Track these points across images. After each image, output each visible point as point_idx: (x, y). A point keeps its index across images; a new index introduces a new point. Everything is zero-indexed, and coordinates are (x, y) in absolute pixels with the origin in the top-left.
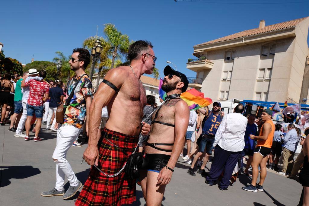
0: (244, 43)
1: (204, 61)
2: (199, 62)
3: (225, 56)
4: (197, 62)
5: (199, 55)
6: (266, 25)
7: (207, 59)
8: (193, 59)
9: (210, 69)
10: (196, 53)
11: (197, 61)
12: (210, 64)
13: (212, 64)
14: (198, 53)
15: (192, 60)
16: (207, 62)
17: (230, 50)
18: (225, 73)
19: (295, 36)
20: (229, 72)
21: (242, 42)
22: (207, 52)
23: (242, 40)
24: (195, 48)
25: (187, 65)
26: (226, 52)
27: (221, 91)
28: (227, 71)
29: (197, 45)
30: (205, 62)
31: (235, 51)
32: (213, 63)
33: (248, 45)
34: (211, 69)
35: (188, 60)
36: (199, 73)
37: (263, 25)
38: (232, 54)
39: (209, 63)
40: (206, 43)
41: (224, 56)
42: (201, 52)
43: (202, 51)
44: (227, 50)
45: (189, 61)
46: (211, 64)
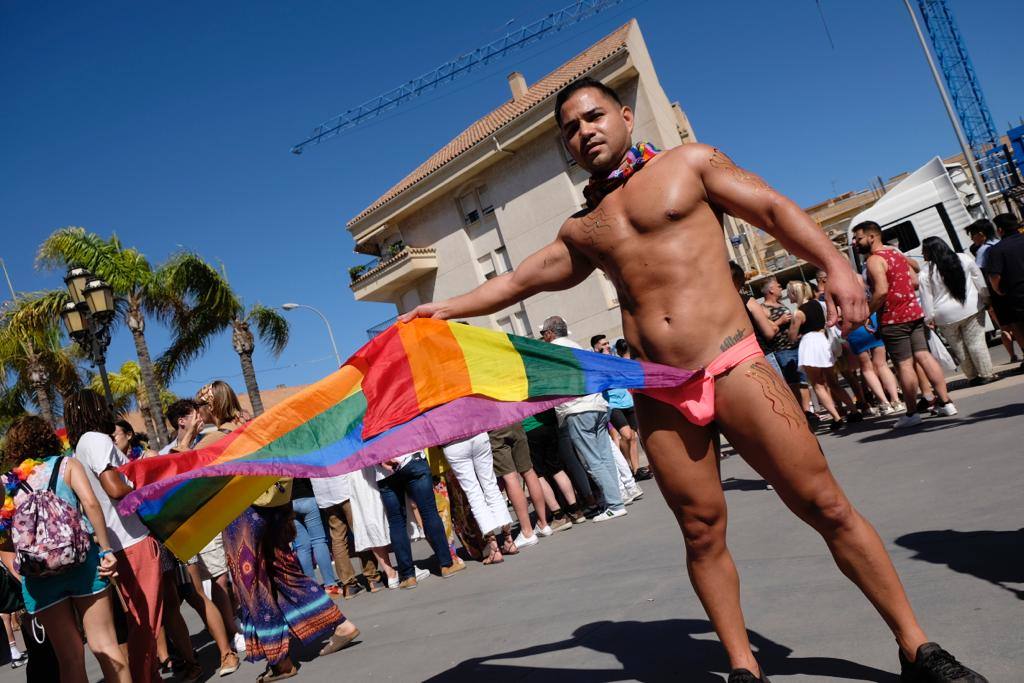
0: (503, 150)
1: (406, 255)
2: (388, 265)
3: (461, 212)
4: (385, 267)
5: (377, 246)
6: (529, 84)
7: (407, 247)
8: (363, 264)
9: (432, 273)
10: (365, 244)
11: (383, 264)
12: (425, 255)
13: (433, 254)
14: (368, 240)
15: (363, 268)
16: (414, 255)
17: (468, 187)
18: (485, 263)
19: (635, 74)
20: (494, 254)
21: (496, 148)
22: (397, 227)
23: (491, 145)
24: (354, 230)
25: (355, 291)
26: (457, 201)
27: (498, 321)
28: (489, 254)
29: (354, 219)
30: (410, 255)
31: (485, 185)
32: (432, 250)
33: (514, 152)
34: (436, 269)
35: (349, 275)
36: (401, 298)
37: (520, 85)
38: (478, 201)
39: (421, 255)
40: (380, 201)
41: (457, 214)
42: (380, 234)
43: (382, 228)
44: (456, 195)
45: (355, 276)
46: (429, 254)
